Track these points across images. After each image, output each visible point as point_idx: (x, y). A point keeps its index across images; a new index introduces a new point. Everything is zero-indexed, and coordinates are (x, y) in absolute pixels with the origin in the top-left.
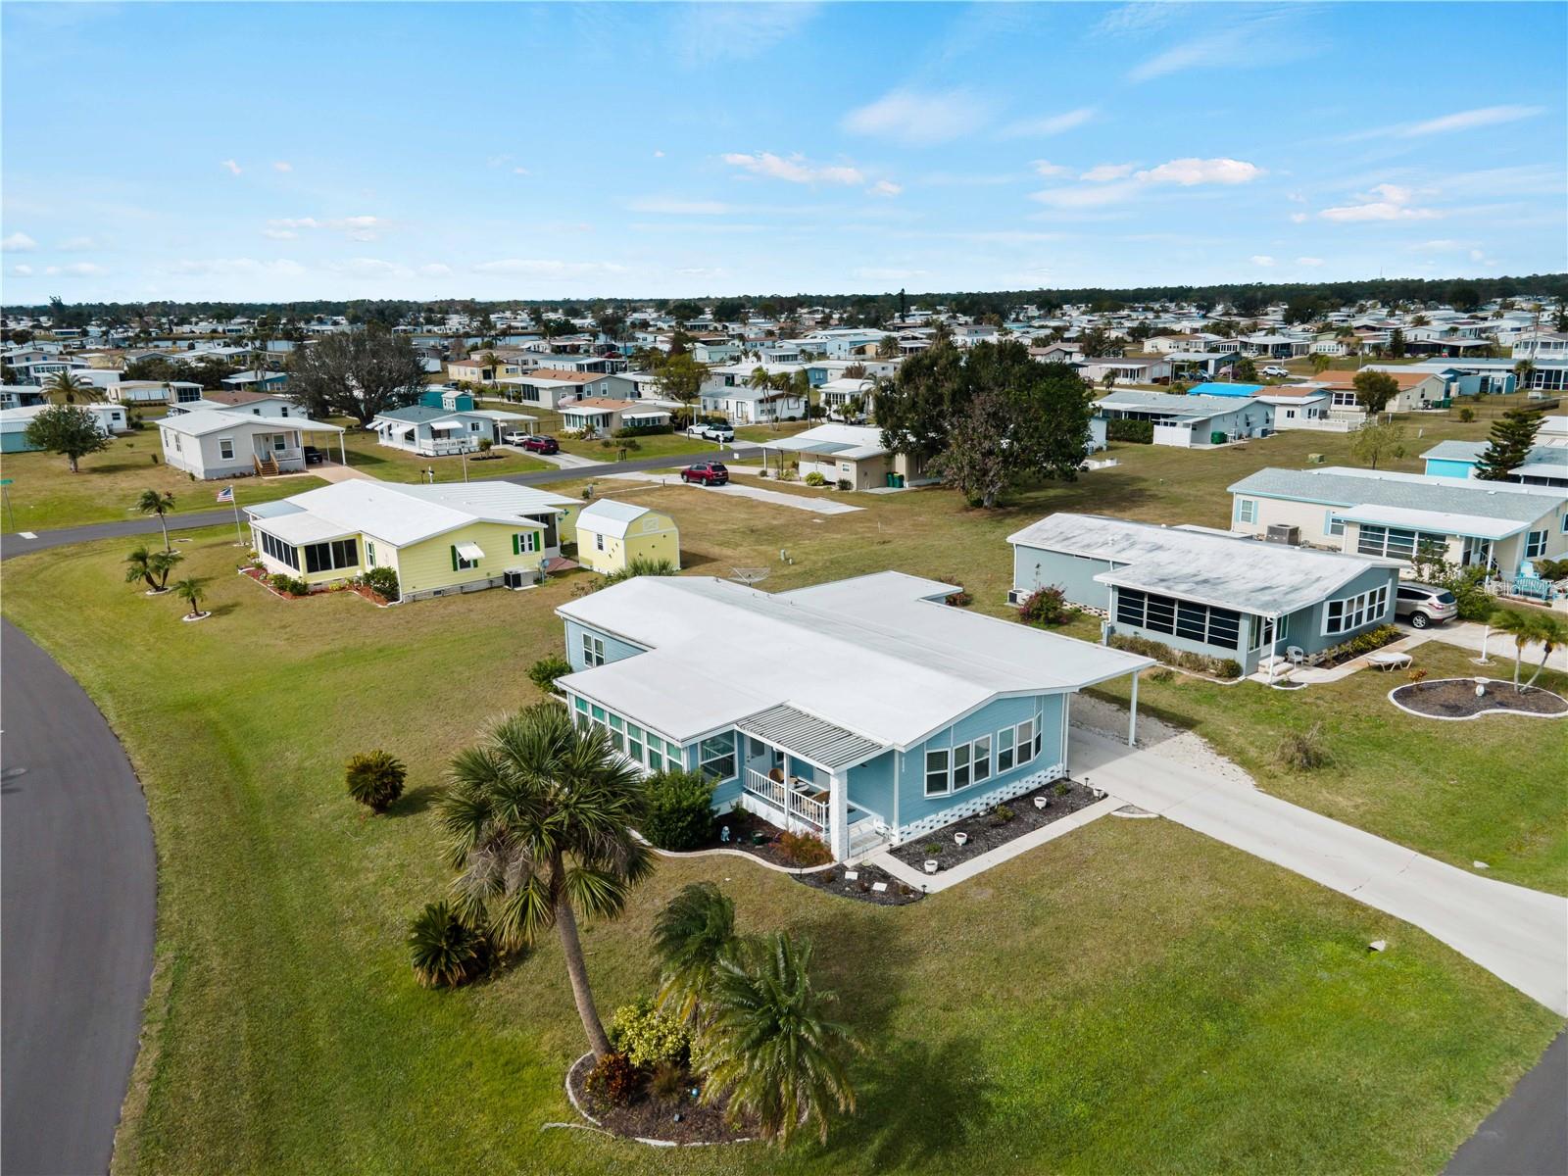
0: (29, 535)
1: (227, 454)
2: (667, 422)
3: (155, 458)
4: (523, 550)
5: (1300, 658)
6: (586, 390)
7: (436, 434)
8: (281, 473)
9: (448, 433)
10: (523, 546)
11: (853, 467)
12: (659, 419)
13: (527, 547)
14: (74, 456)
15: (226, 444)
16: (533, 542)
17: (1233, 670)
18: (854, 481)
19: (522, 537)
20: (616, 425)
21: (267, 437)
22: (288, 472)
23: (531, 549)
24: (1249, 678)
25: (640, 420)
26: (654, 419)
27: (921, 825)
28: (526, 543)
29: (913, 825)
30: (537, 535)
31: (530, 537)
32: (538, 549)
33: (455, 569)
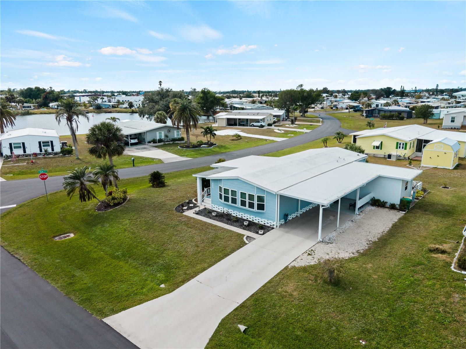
1: (453, 121)
4: (400, 148)
13: (401, 147)
14: (425, 119)
15: (453, 118)
16: (404, 146)
19: (400, 144)
23: (403, 148)
27: (218, 208)
28: (401, 146)
29: (216, 206)
30: (406, 144)
31: (403, 144)
32: (406, 149)
33: (374, 148)
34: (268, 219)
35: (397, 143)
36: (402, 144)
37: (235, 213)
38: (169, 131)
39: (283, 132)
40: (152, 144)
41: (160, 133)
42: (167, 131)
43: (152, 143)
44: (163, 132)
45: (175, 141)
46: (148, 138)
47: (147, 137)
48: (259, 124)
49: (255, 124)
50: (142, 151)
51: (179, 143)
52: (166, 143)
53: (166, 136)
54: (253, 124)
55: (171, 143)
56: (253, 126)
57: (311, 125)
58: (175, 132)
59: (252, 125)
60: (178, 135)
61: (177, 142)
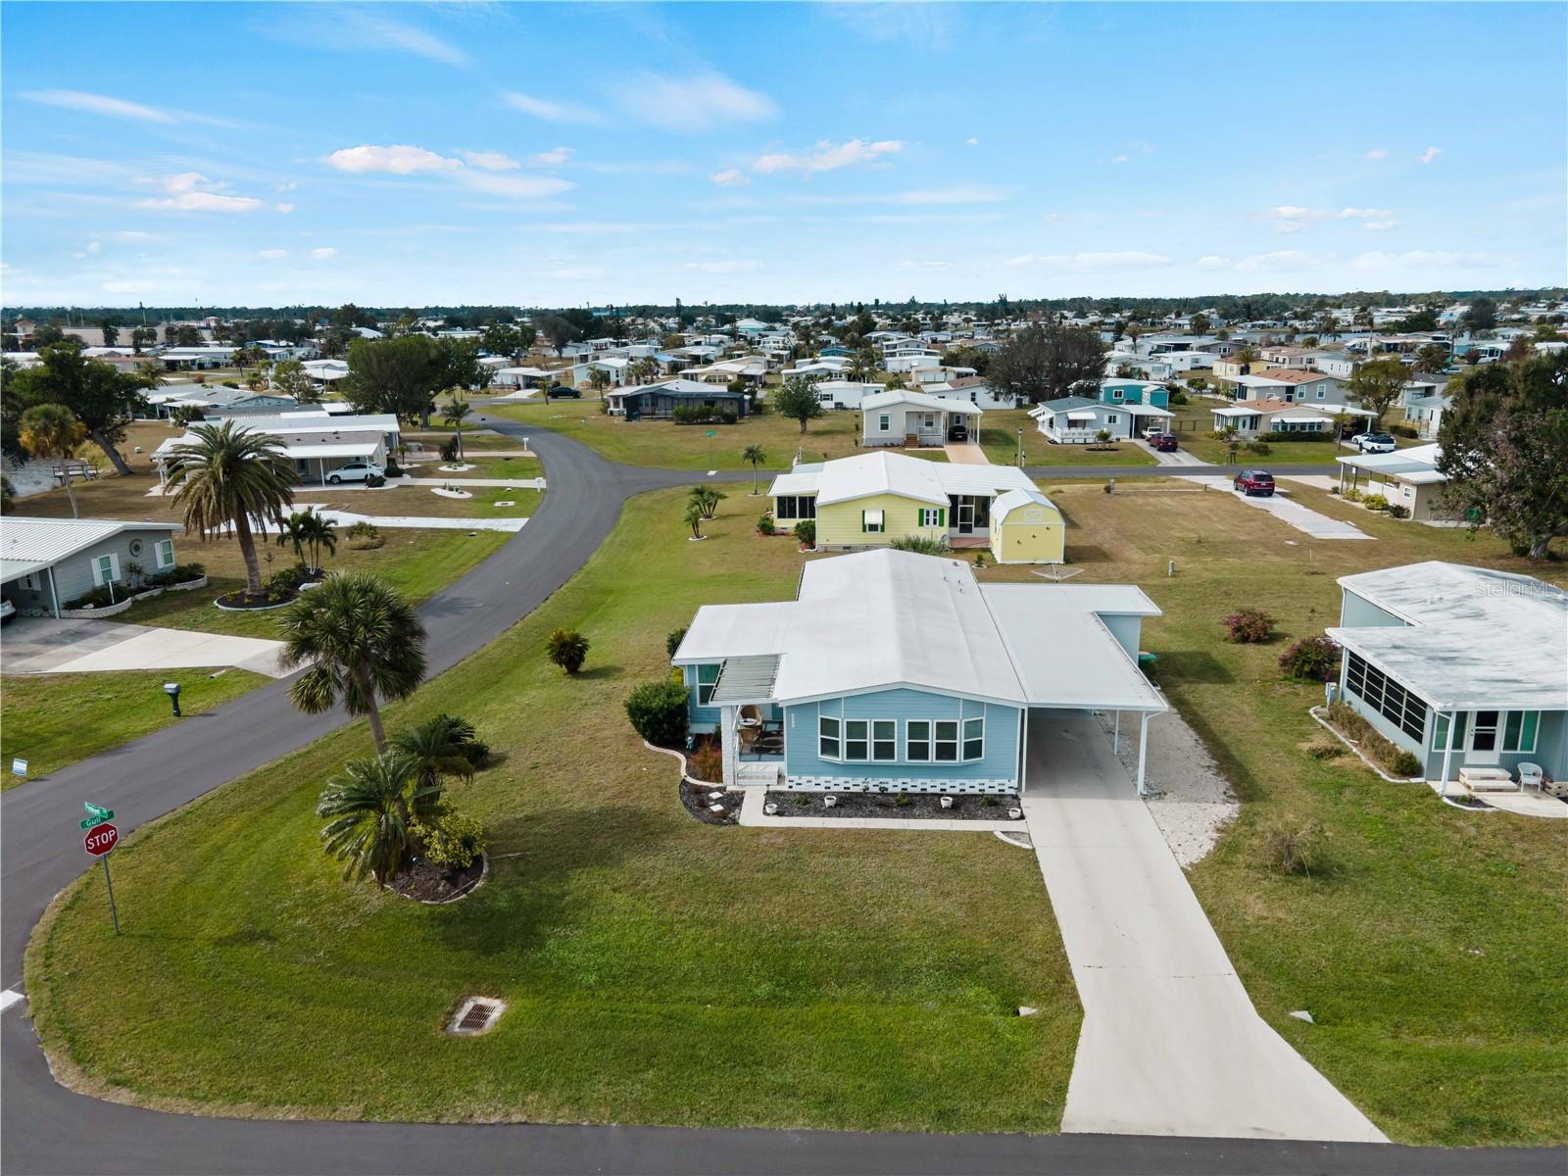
0: (712, 473)
1: (884, 427)
2: (1329, 429)
3: (857, 426)
4: (928, 523)
5: (1537, 781)
6: (1298, 391)
7: (1072, 424)
8: (920, 446)
9: (1083, 423)
10: (928, 520)
11: (1413, 491)
12: (1320, 425)
13: (931, 522)
14: (803, 421)
15: (884, 419)
16: (938, 518)
17: (1408, 767)
18: (1412, 510)
19: (928, 512)
20: (1264, 428)
21: (920, 415)
22: (927, 446)
23: (935, 523)
24: (1429, 783)
25: (1293, 425)
26: (1312, 425)
27: (815, 781)
28: (931, 518)
29: (805, 779)
30: (942, 511)
31: (935, 512)
32: (942, 524)
33: (864, 531)
34: (992, 777)
35: (921, 511)
36: (931, 514)
37: (894, 785)
38: (137, 548)
39: (467, 495)
40: (89, 611)
41: (106, 562)
42: (127, 547)
43: (91, 605)
44: (115, 555)
45: (170, 585)
46: (64, 589)
47: (59, 587)
48: (359, 473)
49: (345, 474)
50: (96, 649)
51: (189, 588)
52: (140, 597)
53: (132, 569)
54: (337, 476)
55: (156, 592)
56: (337, 480)
57: (507, 459)
58: (158, 547)
59: (332, 477)
60: (168, 558)
61: (179, 587)
